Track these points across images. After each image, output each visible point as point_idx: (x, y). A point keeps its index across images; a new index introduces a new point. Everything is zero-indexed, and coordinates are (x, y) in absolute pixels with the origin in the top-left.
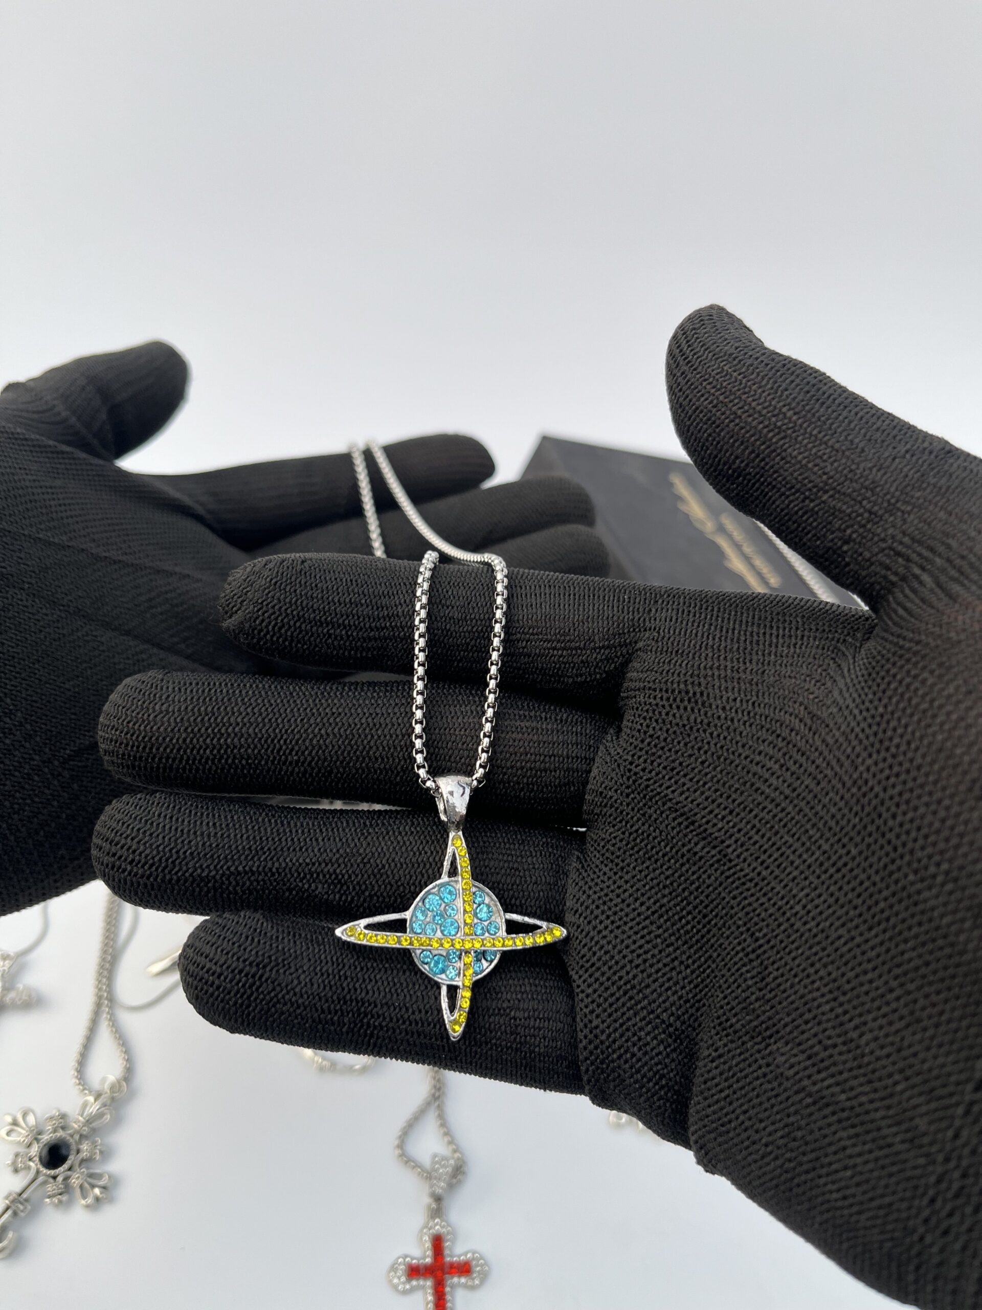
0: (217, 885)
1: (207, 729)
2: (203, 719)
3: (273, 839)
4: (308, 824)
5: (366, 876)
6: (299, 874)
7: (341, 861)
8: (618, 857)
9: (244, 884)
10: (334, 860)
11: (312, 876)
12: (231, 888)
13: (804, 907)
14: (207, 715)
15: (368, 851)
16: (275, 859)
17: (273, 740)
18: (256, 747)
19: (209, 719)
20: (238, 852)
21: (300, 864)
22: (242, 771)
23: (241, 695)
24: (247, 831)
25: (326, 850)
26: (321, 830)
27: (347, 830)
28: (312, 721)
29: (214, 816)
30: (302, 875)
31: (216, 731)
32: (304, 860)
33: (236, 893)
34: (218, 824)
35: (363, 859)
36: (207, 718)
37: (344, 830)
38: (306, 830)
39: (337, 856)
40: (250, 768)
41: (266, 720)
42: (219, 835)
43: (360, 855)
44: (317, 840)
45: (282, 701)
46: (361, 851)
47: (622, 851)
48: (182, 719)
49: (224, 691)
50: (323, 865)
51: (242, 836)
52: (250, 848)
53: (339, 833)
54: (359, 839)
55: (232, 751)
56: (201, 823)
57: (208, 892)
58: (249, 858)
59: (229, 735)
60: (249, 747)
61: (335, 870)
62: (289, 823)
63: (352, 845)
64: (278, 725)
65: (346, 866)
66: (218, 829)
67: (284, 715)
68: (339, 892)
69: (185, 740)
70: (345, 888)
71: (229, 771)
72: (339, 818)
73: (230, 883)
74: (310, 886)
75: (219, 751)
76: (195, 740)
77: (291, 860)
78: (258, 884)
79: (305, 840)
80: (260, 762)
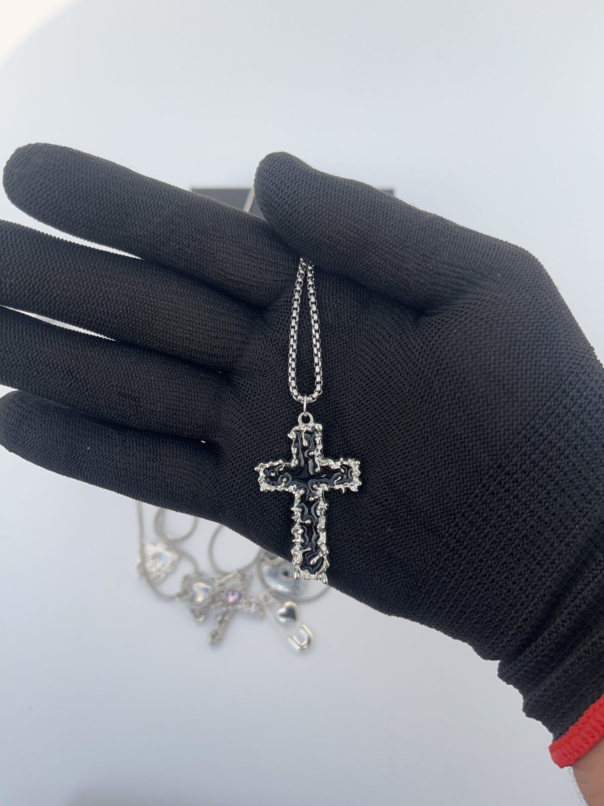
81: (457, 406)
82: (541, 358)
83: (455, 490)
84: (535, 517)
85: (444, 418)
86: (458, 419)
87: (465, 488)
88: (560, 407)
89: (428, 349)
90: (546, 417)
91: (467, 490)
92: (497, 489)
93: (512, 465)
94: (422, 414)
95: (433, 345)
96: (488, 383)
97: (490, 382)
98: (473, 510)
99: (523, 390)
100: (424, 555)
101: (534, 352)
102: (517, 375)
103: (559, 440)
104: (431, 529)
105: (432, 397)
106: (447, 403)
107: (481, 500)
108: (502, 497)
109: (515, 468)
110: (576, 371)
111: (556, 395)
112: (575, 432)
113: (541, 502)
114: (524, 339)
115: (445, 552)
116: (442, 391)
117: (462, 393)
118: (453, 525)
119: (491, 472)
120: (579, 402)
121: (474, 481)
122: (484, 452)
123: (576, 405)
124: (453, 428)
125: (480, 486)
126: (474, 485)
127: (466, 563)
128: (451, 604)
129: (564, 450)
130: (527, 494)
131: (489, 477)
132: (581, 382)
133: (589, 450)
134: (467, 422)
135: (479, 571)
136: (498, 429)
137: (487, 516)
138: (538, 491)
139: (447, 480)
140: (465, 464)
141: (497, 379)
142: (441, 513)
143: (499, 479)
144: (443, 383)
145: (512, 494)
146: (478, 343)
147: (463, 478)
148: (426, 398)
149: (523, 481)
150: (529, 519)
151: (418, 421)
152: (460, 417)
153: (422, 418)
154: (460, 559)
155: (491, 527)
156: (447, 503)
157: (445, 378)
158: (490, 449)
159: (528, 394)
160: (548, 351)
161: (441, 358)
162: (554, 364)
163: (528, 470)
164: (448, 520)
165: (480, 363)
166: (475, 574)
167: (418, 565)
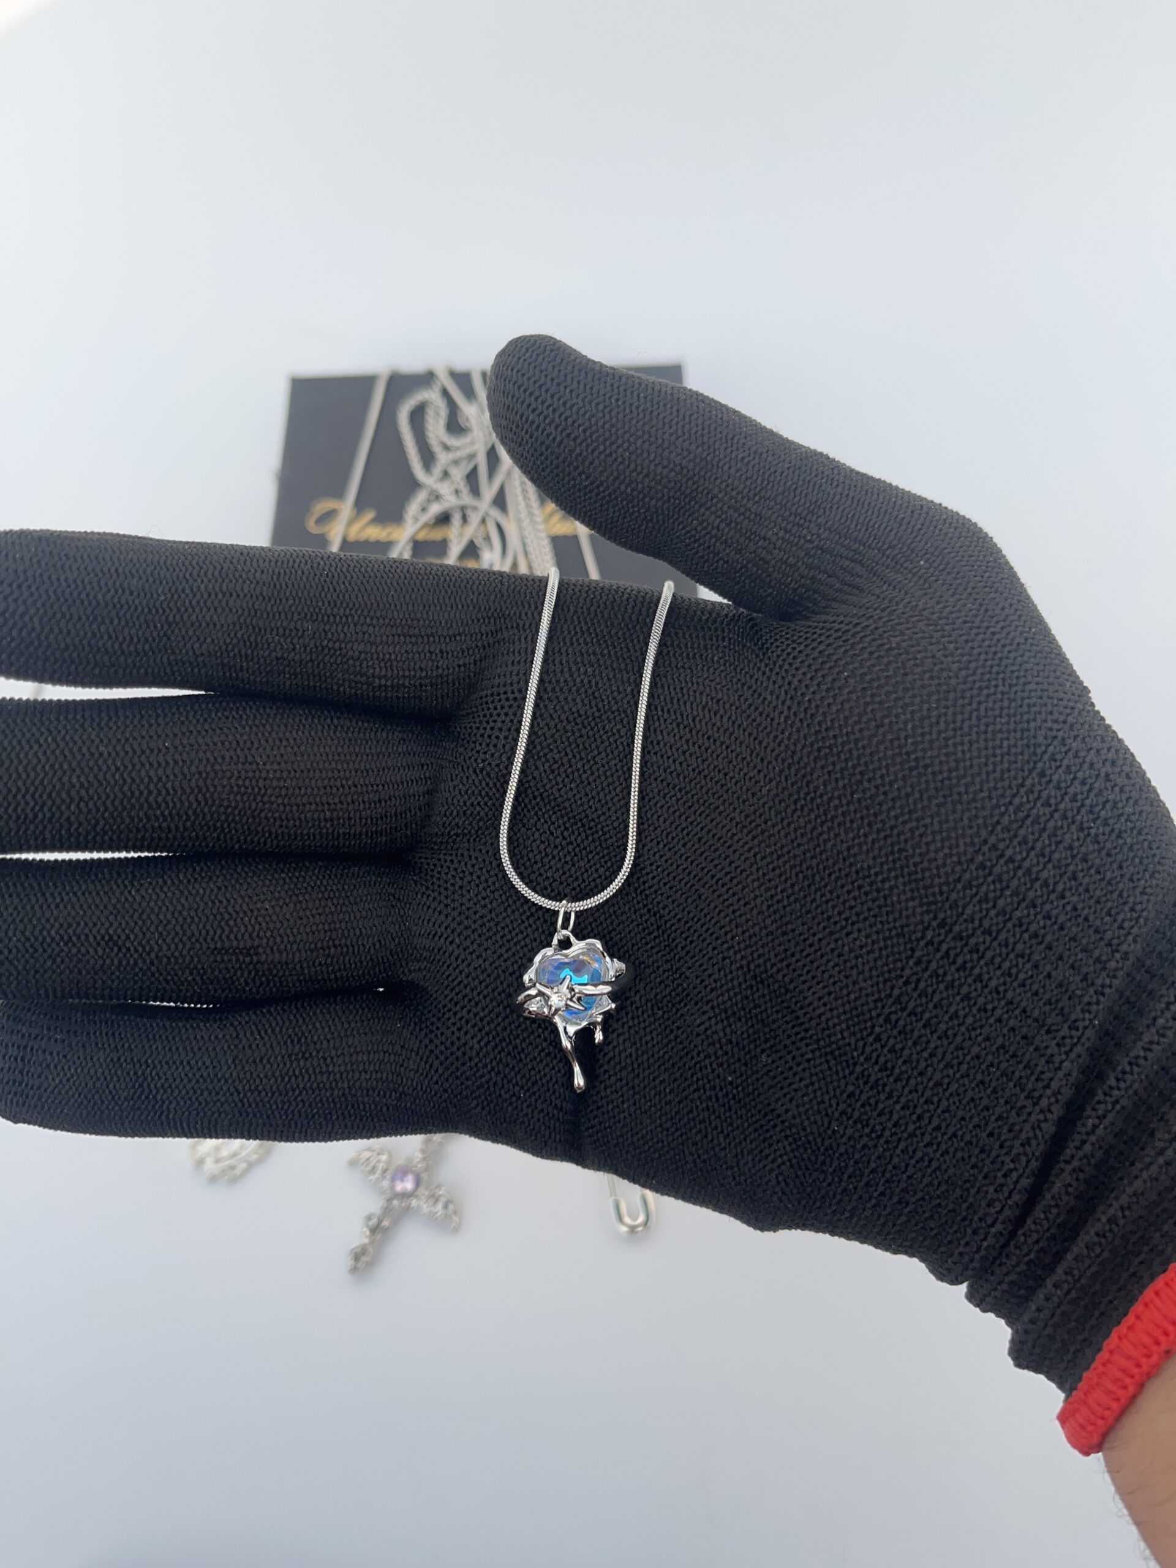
81: (858, 815)
82: (995, 717)
83: (867, 974)
84: (1017, 1012)
85: (838, 840)
86: (862, 839)
87: (886, 968)
88: (1039, 805)
89: (802, 709)
90: (1014, 826)
91: (889, 972)
92: (943, 966)
93: (966, 921)
94: (799, 833)
95: (809, 701)
96: (907, 772)
97: (911, 769)
98: (903, 1009)
99: (969, 779)
100: (823, 1102)
101: (982, 707)
102: (955, 754)
103: (1045, 868)
104: (832, 1053)
105: (812, 800)
106: (840, 811)
107: (915, 989)
108: (953, 981)
109: (970, 926)
110: (1061, 734)
111: (1028, 782)
112: (1071, 848)
113: (1024, 985)
114: (962, 686)
115: (862, 1092)
116: (829, 788)
117: (864, 791)
118: (871, 1039)
119: (929, 934)
120: (1071, 790)
121: (900, 953)
122: (913, 899)
123: (1067, 799)
124: (855, 855)
125: (911, 963)
126: (900, 960)
127: (903, 1108)
128: (881, 1188)
129: (1055, 884)
130: (998, 973)
131: (927, 945)
132: (1071, 754)
133: (1098, 877)
134: (877, 845)
135: (926, 1121)
136: (932, 855)
137: (931, 1018)
138: (1017, 966)
139: (852, 955)
140: (881, 922)
141: (922, 763)
142: (847, 1020)
143: (944, 947)
144: (829, 773)
145: (970, 975)
146: (883, 697)
147: (880, 949)
148: (803, 802)
149: (988, 948)
150: (1005, 1016)
151: (794, 848)
152: (865, 836)
153: (799, 841)
154: (891, 1102)
155: (939, 1038)
156: (856, 999)
157: (834, 764)
158: (922, 892)
159: (978, 787)
160: (1006, 703)
161: (824, 726)
162: (1019, 727)
163: (994, 928)
164: (861, 1031)
165: (889, 737)
166: (920, 1128)
167: (815, 1122)
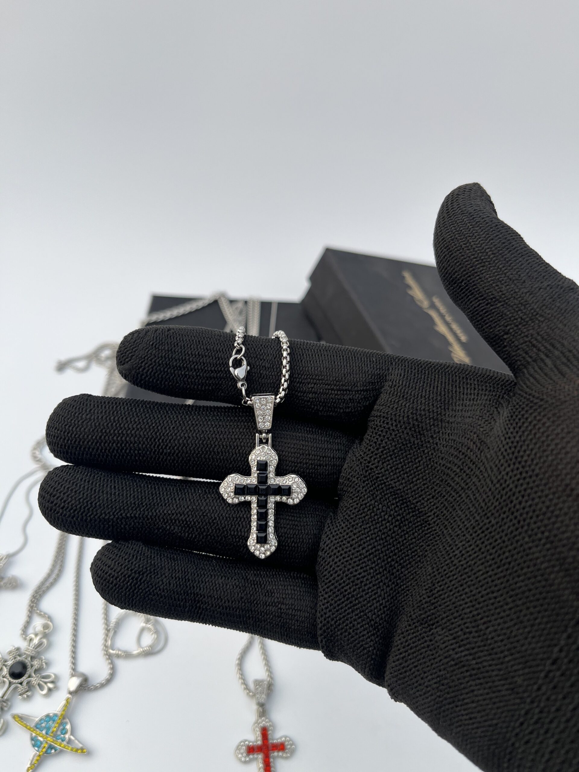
0: (114, 524)
1: (114, 431)
2: (112, 424)
3: (149, 498)
4: (170, 489)
5: (204, 523)
6: (164, 520)
7: (190, 513)
8: (352, 518)
9: (131, 524)
10: (185, 512)
11: (172, 521)
12: (122, 526)
13: (461, 552)
14: (115, 422)
15: (206, 508)
16: (149, 510)
17: (155, 440)
18: (144, 443)
19: (116, 425)
20: (128, 505)
21: (165, 514)
22: (135, 457)
23: (136, 411)
24: (134, 492)
25: (180, 506)
26: (178, 494)
27: (194, 495)
28: (179, 428)
29: (115, 482)
30: (166, 521)
31: (120, 432)
32: (167, 512)
33: (125, 529)
34: (117, 487)
35: (203, 513)
36: (114, 424)
37: (192, 494)
38: (169, 493)
39: (188, 510)
40: (140, 455)
41: (151, 427)
42: (117, 494)
43: (202, 510)
44: (175, 499)
45: (161, 416)
46: (202, 508)
47: (355, 515)
48: (99, 424)
49: (126, 408)
50: (179, 515)
51: (131, 495)
52: (134, 503)
53: (189, 496)
54: (201, 501)
55: (129, 445)
56: (107, 486)
57: (109, 527)
58: (134, 509)
59: (128, 435)
60: (140, 443)
61: (186, 519)
62: (159, 488)
63: (197, 504)
64: (158, 430)
65: (193, 516)
66: (117, 490)
67: (162, 425)
68: (188, 532)
69: (100, 437)
70: (191, 529)
71: (126, 457)
72: (189, 487)
73: (122, 523)
74: (170, 527)
75: (121, 445)
76: (107, 437)
77: (159, 511)
78: (139, 524)
79: (168, 499)
80: (146, 453)
